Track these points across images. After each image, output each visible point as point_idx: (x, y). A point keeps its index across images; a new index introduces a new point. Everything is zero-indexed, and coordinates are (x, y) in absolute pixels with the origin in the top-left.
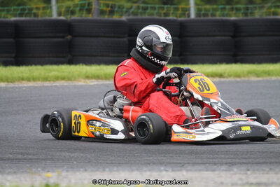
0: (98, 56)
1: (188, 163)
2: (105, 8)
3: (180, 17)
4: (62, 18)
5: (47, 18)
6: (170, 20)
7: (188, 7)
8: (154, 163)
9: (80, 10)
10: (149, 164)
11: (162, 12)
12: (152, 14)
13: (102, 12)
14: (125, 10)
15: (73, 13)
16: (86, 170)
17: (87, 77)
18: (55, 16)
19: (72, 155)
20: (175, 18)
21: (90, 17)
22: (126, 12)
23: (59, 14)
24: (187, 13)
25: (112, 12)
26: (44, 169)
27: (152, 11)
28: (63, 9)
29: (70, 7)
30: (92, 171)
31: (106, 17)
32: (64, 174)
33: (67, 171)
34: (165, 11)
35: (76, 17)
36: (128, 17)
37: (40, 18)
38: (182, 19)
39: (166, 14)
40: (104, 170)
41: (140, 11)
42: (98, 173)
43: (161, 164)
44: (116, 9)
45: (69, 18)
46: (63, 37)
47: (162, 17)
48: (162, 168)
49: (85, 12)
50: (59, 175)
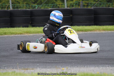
0: (82, 22)
2: (85, 4)
4: (68, 8)
5: (63, 8)
6: (110, 8)
8: (104, 64)
9: (76, 5)
11: (107, 5)
12: (103, 6)
13: (84, 6)
14: (92, 5)
15: (73, 6)
16: (77, 67)
17: (78, 31)
18: (66, 7)
19: (73, 61)
20: (112, 8)
21: (79, 7)
22: (93, 5)
23: (68, 7)
25: (88, 6)
26: (61, 66)
27: (103, 5)
28: (69, 5)
29: (72, 4)
30: (80, 67)
31: (85, 8)
32: (69, 68)
33: (71, 67)
34: (108, 5)
35: (74, 8)
36: (94, 8)
39: (109, 6)
40: (85, 67)
41: (99, 5)
42: (82, 68)
43: (107, 64)
44: (89, 4)
45: (71, 8)
46: (69, 15)
47: (107, 7)
48: (107, 66)
49: (77, 6)
50: (67, 69)
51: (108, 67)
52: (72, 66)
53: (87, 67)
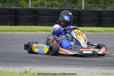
0: (46, 23)
1: (80, 65)
2: (49, 5)
3: (78, 9)
4: (33, 8)
5: (27, 8)
6: (74, 10)
7: (81, 5)
8: (67, 65)
9: (40, 5)
10: (65, 65)
11: (72, 6)
12: (68, 7)
13: (48, 6)
14: (57, 5)
15: (37, 6)
16: (40, 66)
17: (42, 31)
18: (30, 7)
19: (36, 60)
20: (76, 9)
21: (44, 8)
22: (58, 6)
23: (32, 6)
24: (81, 7)
25: (52, 6)
26: (24, 65)
27: (68, 6)
28: (33, 5)
29: (36, 4)
30: (43, 67)
31: (50, 8)
32: (32, 67)
33: (33, 67)
34: (73, 6)
35: (38, 7)
36: (59, 8)
37: (24, 8)
38: (79, 9)
39: (73, 8)
40: (48, 67)
41: (63, 6)
42: (45, 68)
43: (69, 65)
44: (54, 5)
45: (35, 8)
46: (33, 15)
47: (72, 9)
48: (70, 66)
49: (42, 6)
50: (30, 68)
51: (72, 67)
52: (35, 65)
53: (50, 67)
